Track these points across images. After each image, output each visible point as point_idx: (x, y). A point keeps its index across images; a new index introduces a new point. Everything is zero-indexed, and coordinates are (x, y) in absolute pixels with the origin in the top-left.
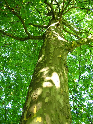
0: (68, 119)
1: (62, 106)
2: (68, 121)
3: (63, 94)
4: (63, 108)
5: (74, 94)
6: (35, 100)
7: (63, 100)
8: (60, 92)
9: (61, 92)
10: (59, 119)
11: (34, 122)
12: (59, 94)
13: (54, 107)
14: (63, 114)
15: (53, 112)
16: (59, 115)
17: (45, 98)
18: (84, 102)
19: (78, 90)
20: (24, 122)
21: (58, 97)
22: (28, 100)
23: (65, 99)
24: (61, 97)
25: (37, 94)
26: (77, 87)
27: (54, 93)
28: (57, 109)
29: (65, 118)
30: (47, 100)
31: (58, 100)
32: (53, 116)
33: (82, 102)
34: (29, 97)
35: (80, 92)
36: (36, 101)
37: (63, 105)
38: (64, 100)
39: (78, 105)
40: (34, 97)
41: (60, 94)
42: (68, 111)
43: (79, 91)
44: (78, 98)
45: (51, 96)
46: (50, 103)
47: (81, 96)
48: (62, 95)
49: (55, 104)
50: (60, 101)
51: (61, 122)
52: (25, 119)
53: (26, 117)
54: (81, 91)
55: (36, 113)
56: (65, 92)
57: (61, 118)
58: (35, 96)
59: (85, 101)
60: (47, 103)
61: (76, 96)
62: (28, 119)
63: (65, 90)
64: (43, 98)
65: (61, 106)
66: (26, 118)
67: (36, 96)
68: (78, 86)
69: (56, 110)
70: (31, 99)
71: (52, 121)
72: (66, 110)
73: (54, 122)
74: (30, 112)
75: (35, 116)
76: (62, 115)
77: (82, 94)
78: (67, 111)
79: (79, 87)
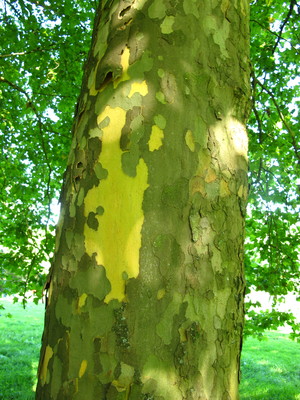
0: (239, 97)
1: (222, 56)
2: (238, 105)
3: (229, 16)
4: (226, 63)
5: (260, 74)
6: (124, 27)
7: (226, 36)
8: (218, 7)
9: (223, 9)
10: (209, 93)
11: (122, 96)
12: (214, 12)
13: (193, 53)
14: (225, 82)
15: (188, 68)
16: (209, 80)
17: (159, 22)
18: (288, 102)
19: (276, 58)
20: (90, 102)
21: (211, 23)
22: (99, 36)
23: (236, 36)
24: (220, 26)
25: (129, 7)
26: (272, 49)
27: (194, 7)
28: (205, 61)
29: (229, 95)
30: (167, 27)
31: (208, 33)
32: (187, 82)
33: (284, 103)
34: (102, 24)
35: (282, 68)
36: (127, 32)
37: (225, 54)
38: (230, 39)
39: (268, 111)
40: (120, 18)
41: (220, 14)
42: (242, 76)
43: (277, 62)
44: (273, 86)
45: (183, 14)
46: (178, 38)
47: (282, 82)
48: (225, 21)
49: (197, 43)
50: (215, 37)
51: (214, 104)
52: (93, 92)
53: (94, 87)
54: (285, 65)
55: (129, 70)
56: (238, 12)
57: (216, 92)
58: (122, 14)
59: (294, 100)
60: (166, 38)
61: (266, 81)
62: (101, 90)
63: (239, 6)
64: (153, 20)
65: (218, 54)
66: (97, 89)
67: (127, 15)
68: (277, 44)
69: (200, 65)
70: (110, 28)
71: (187, 97)
72: (235, 72)
73: (193, 99)
74: (107, 68)
75: (126, 77)
76: (222, 82)
77: (286, 73)
78: (237, 73)
79: (282, 50)
